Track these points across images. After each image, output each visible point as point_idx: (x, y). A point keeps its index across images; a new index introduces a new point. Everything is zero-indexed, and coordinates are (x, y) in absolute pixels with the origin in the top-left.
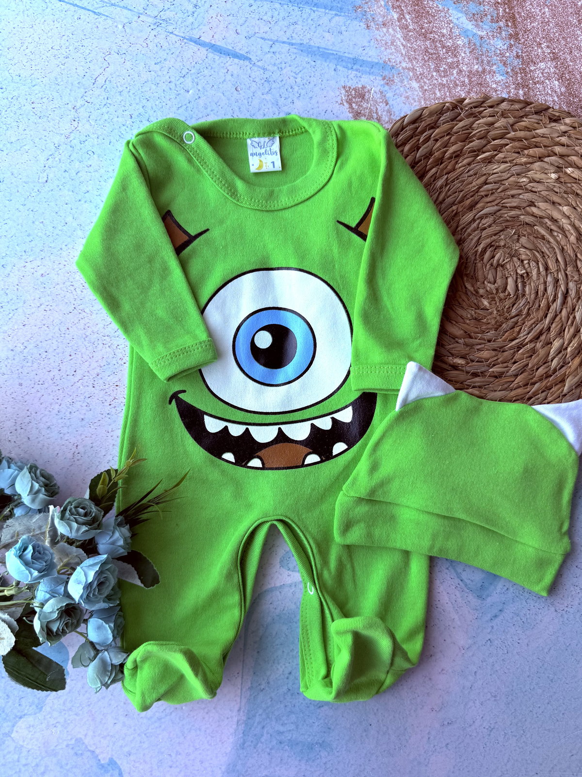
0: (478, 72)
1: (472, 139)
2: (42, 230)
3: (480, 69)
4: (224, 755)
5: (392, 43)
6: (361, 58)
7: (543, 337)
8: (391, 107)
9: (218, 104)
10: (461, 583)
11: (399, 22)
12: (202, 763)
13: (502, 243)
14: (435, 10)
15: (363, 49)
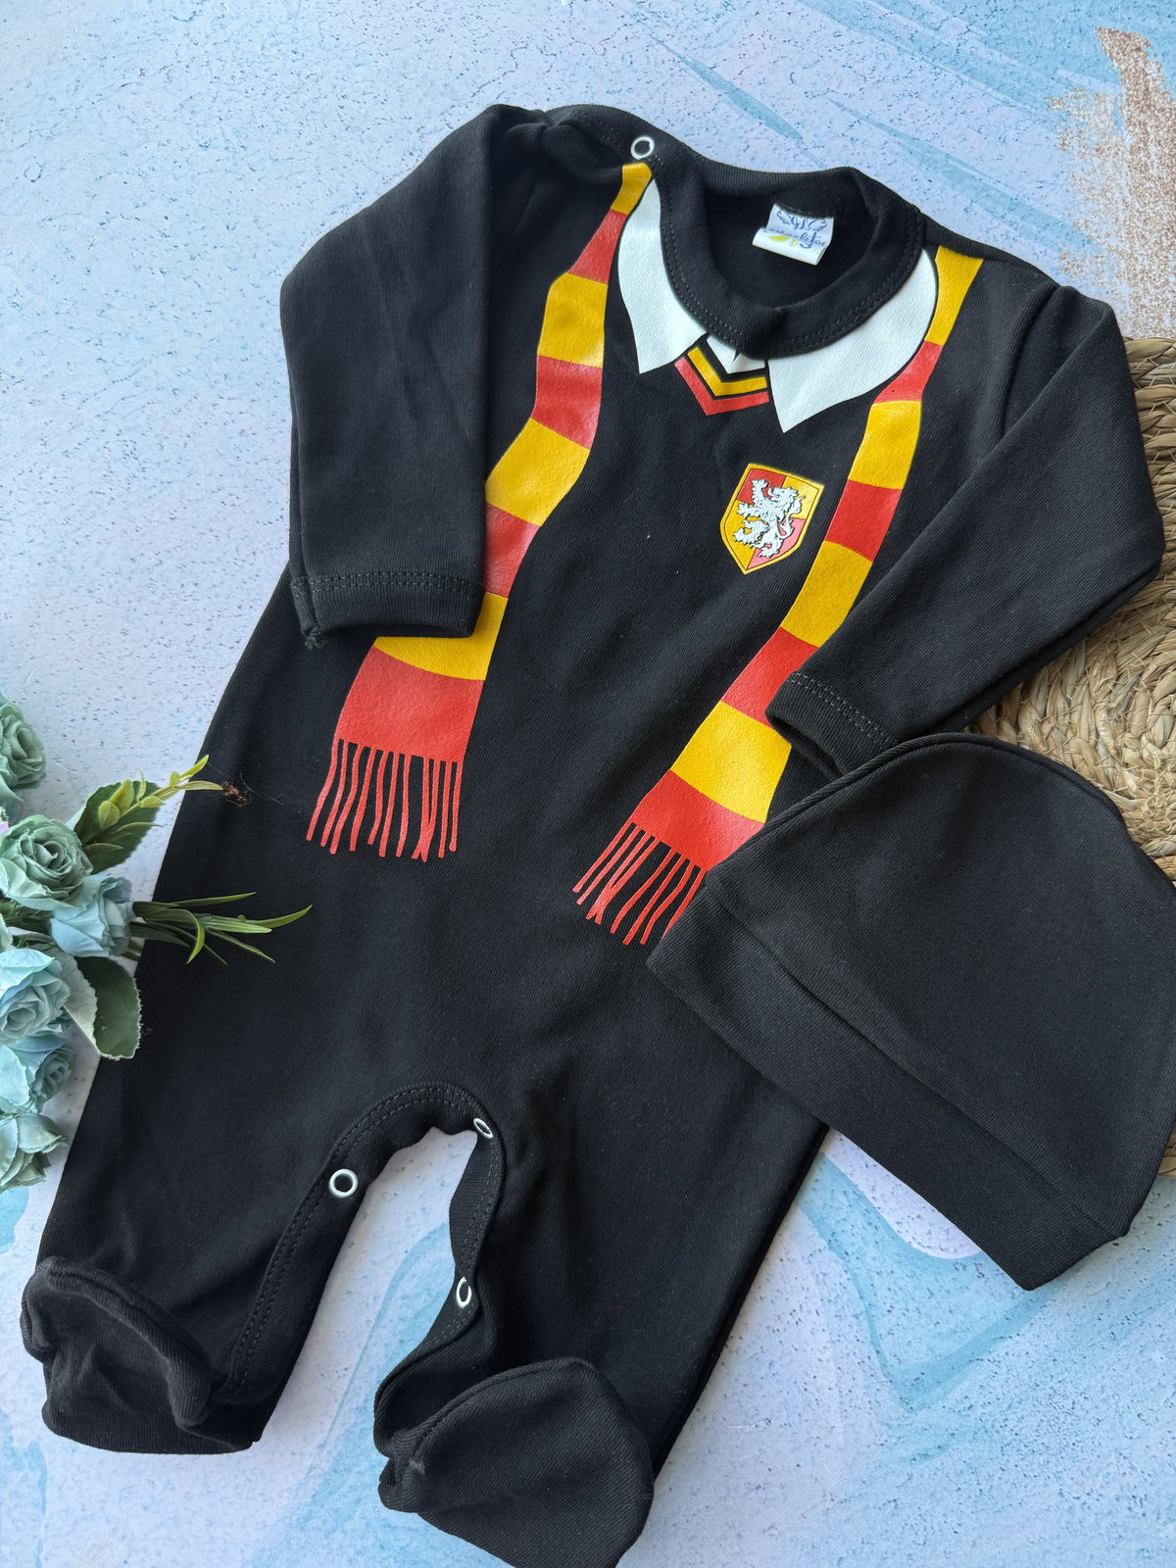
4: (261, 1526)
5: (1104, 192)
6: (1027, 202)
10: (874, 1355)
11: (1132, 153)
12: (211, 1524)
15: (1040, 185)
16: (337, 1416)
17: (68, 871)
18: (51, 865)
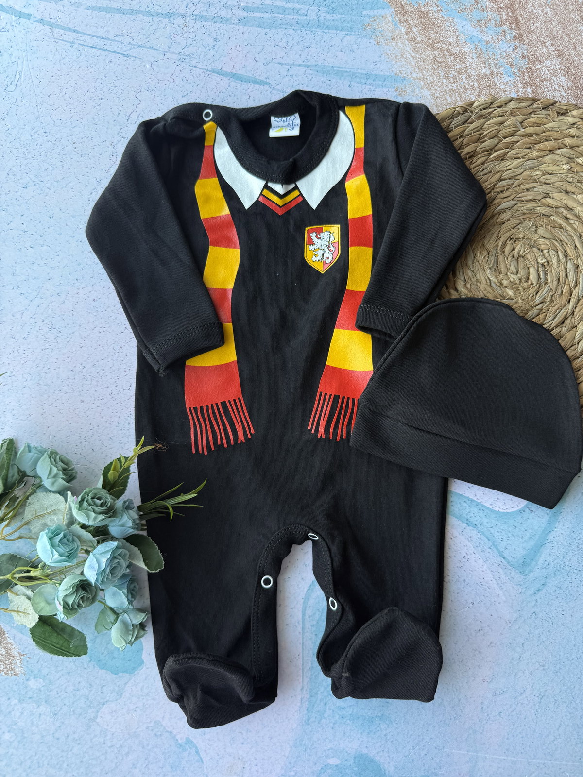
0: (486, 75)
1: (483, 140)
3: (488, 72)
4: (291, 730)
5: (402, 56)
6: (373, 73)
7: (567, 322)
10: (503, 560)
11: (407, 35)
13: (521, 236)
14: (441, 21)
15: (375, 64)
16: (303, 675)
17: (109, 505)
18: (102, 505)
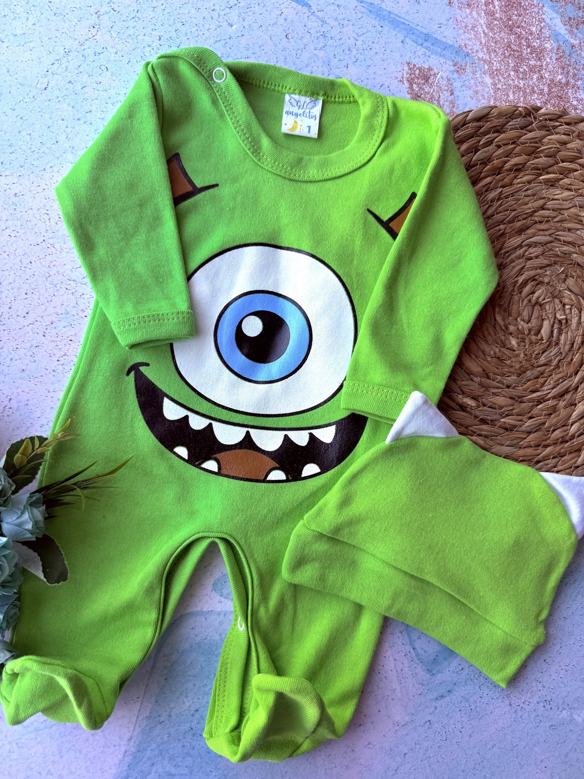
0: (560, 83)
1: (538, 155)
2: (28, 143)
3: (564, 81)
5: (473, 28)
6: (434, 36)
7: (567, 397)
8: (456, 99)
9: (262, 48)
10: (412, 651)
11: (485, 6)
13: (546, 280)
14: (529, 3)
15: (439, 26)
16: (136, 723)
